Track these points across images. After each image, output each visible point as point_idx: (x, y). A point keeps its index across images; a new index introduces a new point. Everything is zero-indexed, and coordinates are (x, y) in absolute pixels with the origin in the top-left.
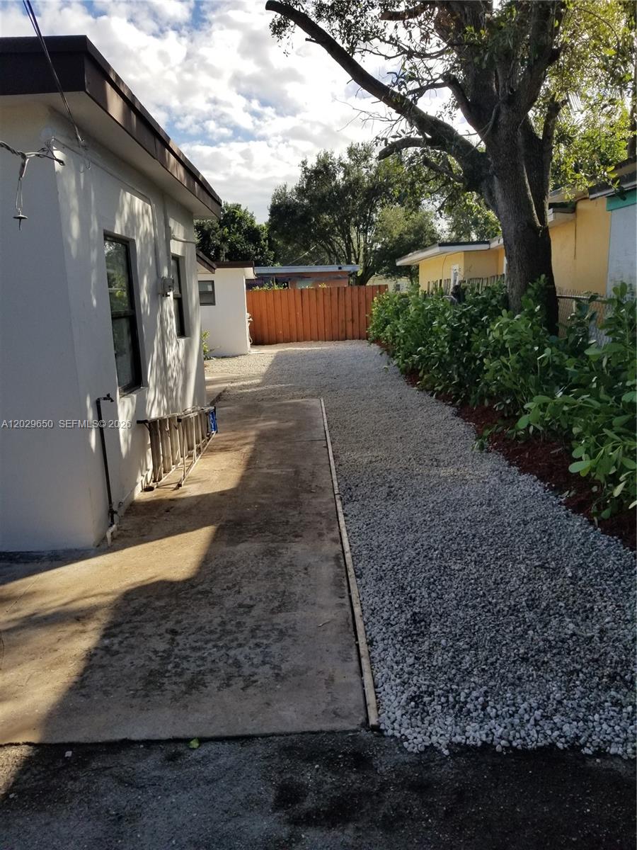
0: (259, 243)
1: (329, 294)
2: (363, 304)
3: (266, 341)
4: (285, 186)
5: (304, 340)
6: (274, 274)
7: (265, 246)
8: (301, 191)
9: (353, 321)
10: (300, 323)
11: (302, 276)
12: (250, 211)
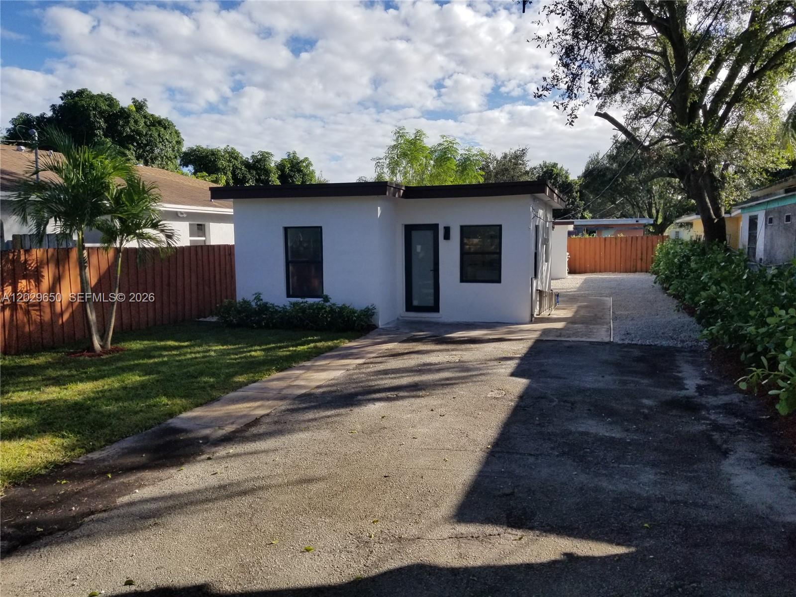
0: (572, 195)
1: (625, 241)
2: (650, 248)
3: (578, 271)
4: (598, 154)
5: (605, 272)
6: (585, 225)
7: (576, 197)
8: (611, 158)
9: (642, 259)
10: (603, 260)
11: (607, 227)
12: (565, 168)
